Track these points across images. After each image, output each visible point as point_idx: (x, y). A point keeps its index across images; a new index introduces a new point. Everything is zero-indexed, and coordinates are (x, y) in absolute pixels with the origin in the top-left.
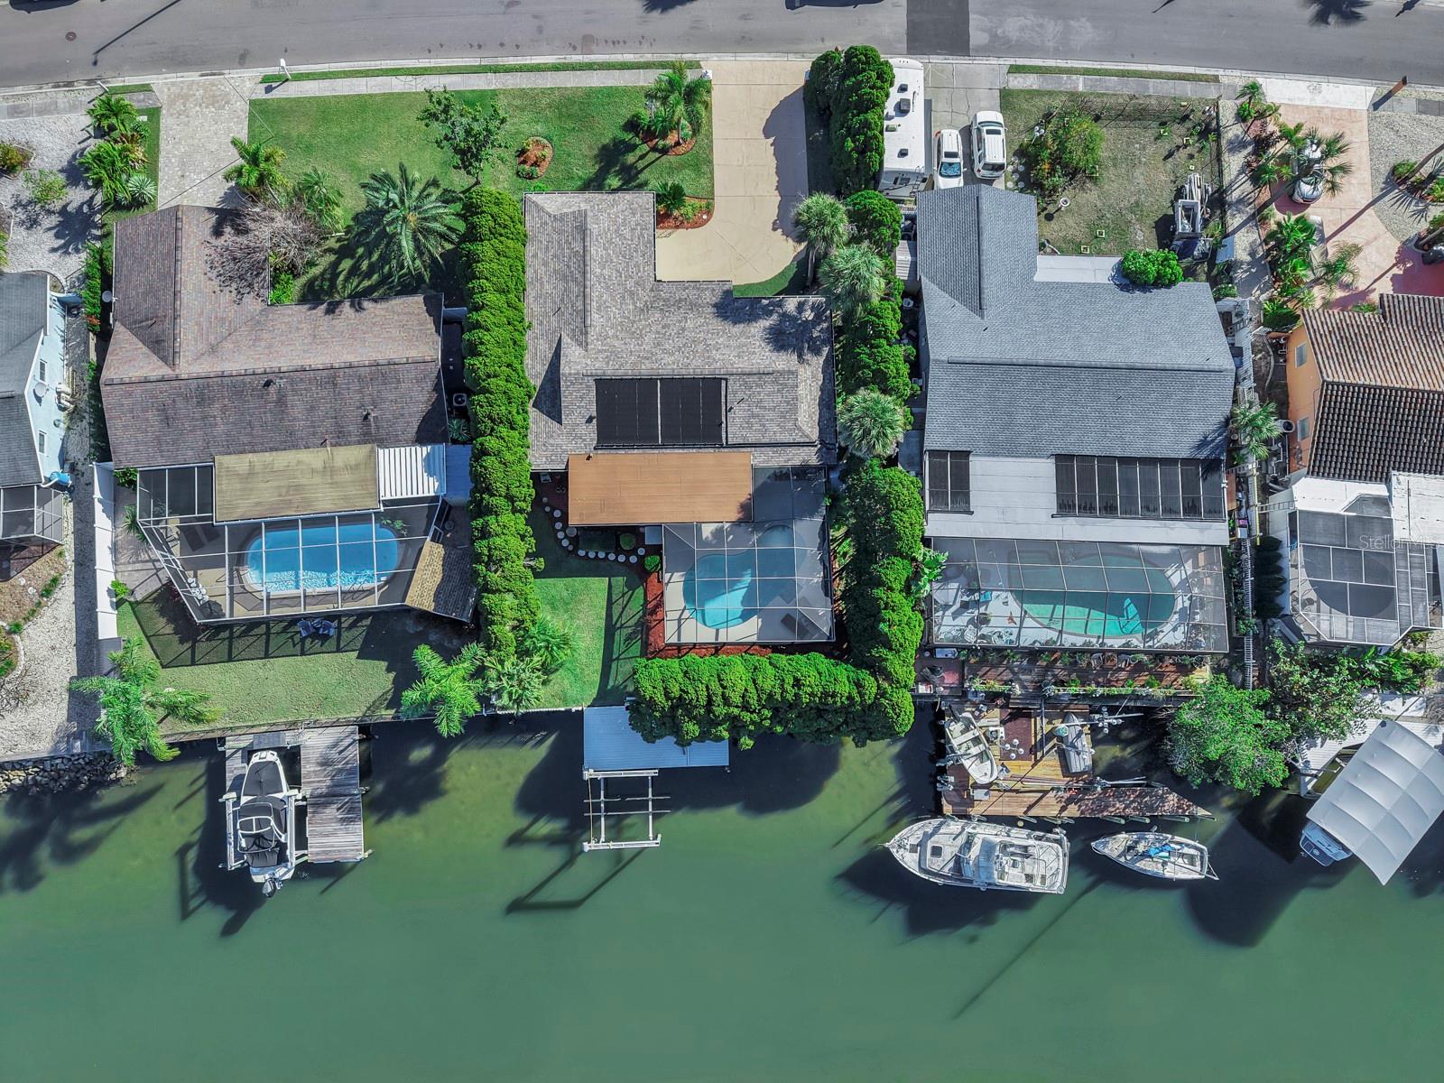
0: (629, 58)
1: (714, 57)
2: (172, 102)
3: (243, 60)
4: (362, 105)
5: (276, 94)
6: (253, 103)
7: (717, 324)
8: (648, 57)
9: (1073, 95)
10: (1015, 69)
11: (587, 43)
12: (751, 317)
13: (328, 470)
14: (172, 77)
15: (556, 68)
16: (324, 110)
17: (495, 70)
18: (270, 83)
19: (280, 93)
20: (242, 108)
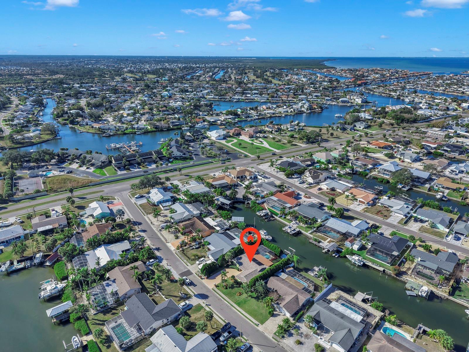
0: (217, 295)
1: (210, 288)
2: (272, 333)
3: (258, 330)
4: (250, 314)
5: (258, 323)
6: (262, 324)
7: (244, 264)
8: (216, 293)
9: (187, 260)
10: (188, 265)
11: (219, 299)
12: (240, 262)
13: (290, 281)
14: (269, 336)
15: (226, 300)
16: (255, 316)
17: (232, 305)
18: (257, 325)
19: (257, 323)
20: (264, 325)
